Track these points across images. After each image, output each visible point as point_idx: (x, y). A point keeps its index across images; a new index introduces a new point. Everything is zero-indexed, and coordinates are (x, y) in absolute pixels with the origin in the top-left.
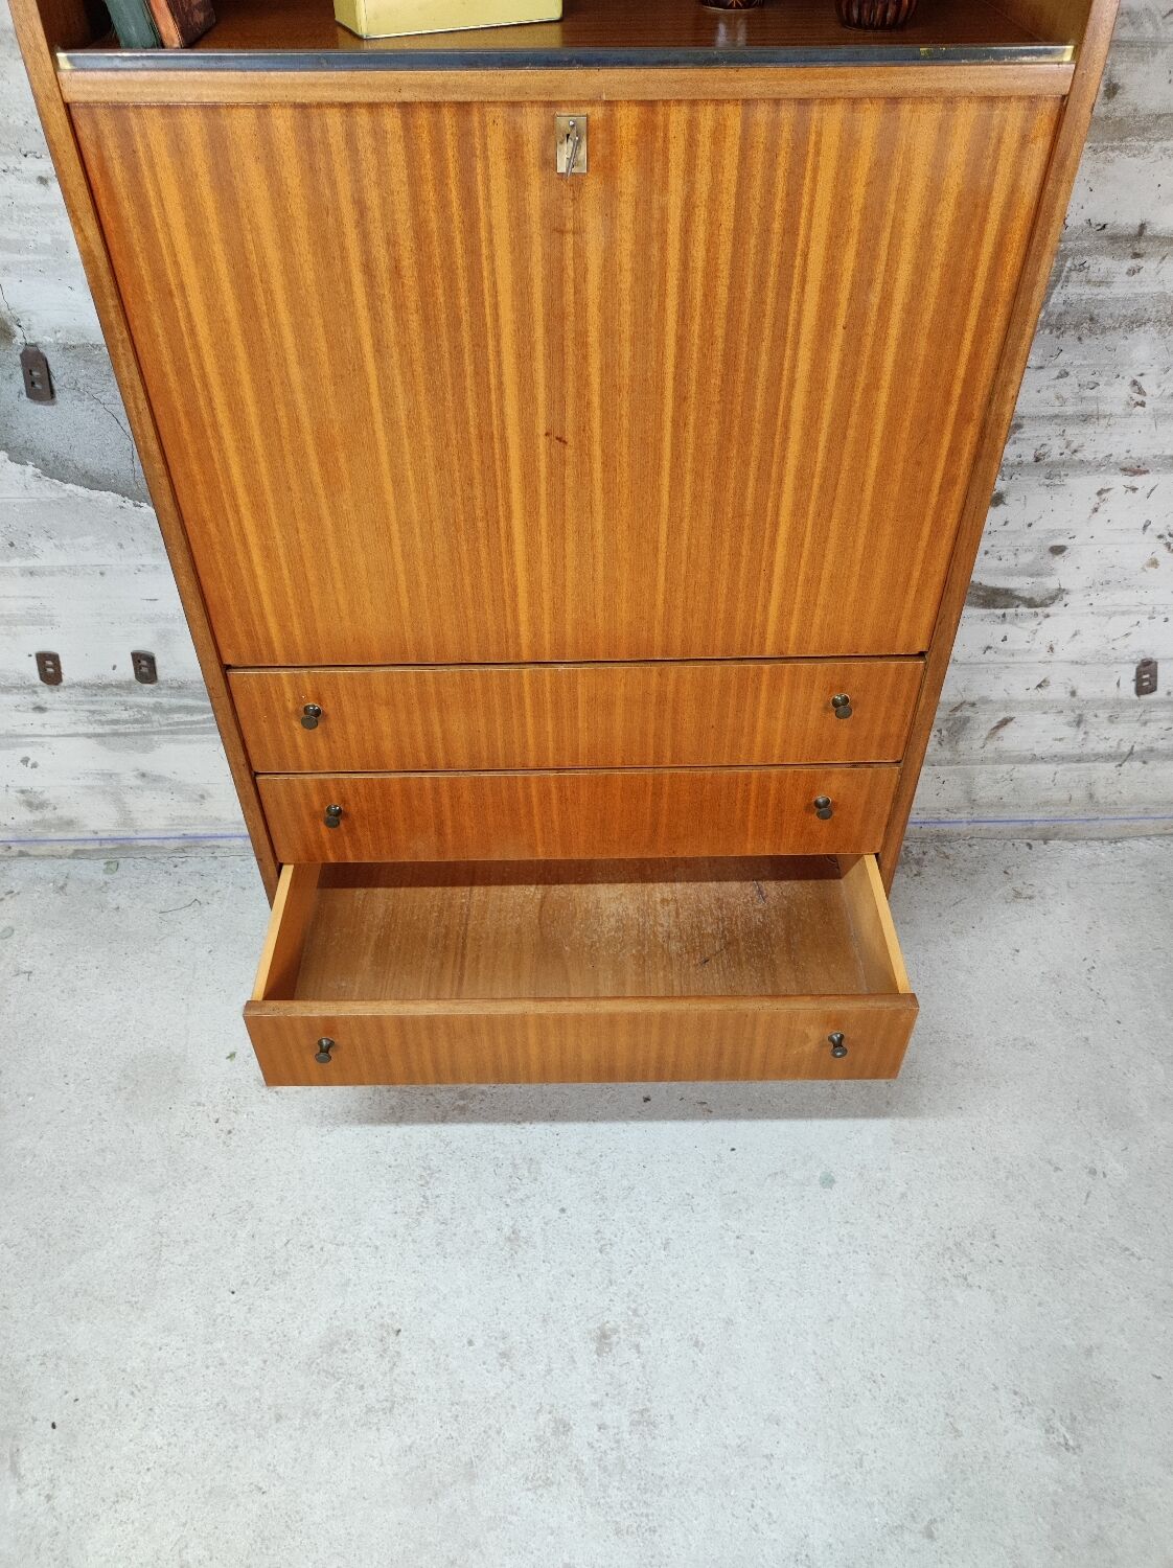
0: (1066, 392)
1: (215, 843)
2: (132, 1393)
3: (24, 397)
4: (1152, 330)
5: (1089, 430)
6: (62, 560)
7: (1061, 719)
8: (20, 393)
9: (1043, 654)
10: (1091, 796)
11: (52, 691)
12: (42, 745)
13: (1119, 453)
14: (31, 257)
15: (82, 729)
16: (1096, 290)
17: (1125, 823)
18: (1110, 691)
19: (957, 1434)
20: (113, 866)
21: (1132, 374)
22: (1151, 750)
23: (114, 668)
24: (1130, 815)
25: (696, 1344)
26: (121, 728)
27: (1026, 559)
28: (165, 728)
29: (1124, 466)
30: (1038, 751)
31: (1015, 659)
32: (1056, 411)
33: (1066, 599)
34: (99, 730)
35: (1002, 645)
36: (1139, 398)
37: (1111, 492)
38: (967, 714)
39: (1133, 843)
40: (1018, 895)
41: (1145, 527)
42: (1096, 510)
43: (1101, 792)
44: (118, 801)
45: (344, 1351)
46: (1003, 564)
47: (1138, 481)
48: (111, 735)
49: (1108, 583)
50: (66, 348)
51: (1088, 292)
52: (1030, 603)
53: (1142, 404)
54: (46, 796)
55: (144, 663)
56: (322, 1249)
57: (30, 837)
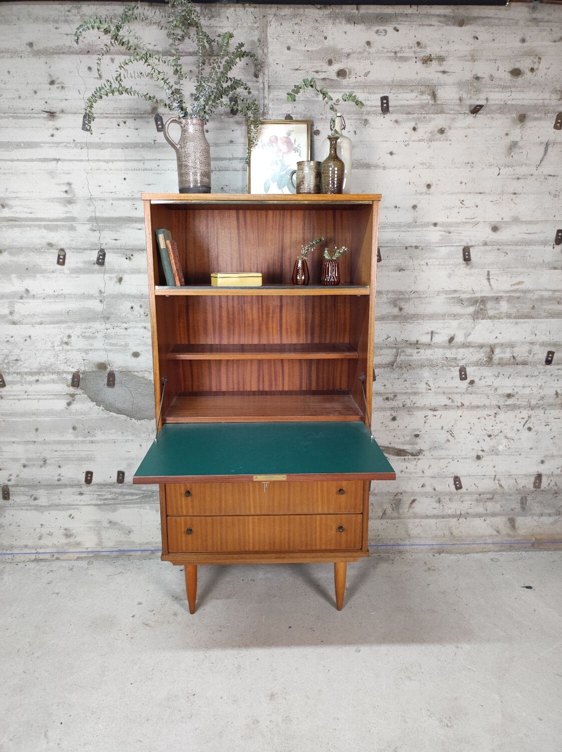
0: (408, 386)
1: (130, 554)
2: (92, 714)
3: (106, 386)
4: (428, 369)
5: (417, 397)
6: (103, 437)
7: (433, 500)
8: (105, 384)
9: (421, 474)
10: (452, 534)
11: (87, 486)
12: (78, 509)
13: (428, 404)
14: (118, 348)
15: (94, 502)
16: (409, 357)
17: (467, 546)
18: (447, 489)
19: (406, 722)
20: (91, 563)
21: (425, 381)
22: (468, 513)
23: (110, 477)
24: (467, 543)
25: (308, 697)
26: (107, 502)
27: (408, 438)
28: (122, 502)
29: (430, 408)
30: (429, 513)
31: (411, 476)
32: (406, 391)
33: (424, 453)
34: (99, 502)
35: (407, 470)
36: (429, 388)
37: (428, 417)
38: (400, 497)
39: (472, 555)
40: (429, 569)
41: (442, 428)
42: (425, 422)
43: (455, 532)
44: (99, 535)
45: (173, 701)
46: (400, 440)
47: (436, 413)
48: (104, 505)
49: (436, 447)
50: (121, 372)
51: (407, 358)
52: (412, 455)
53: (431, 389)
54: (74, 531)
55: (121, 475)
56: (166, 671)
57: (63, 551)
